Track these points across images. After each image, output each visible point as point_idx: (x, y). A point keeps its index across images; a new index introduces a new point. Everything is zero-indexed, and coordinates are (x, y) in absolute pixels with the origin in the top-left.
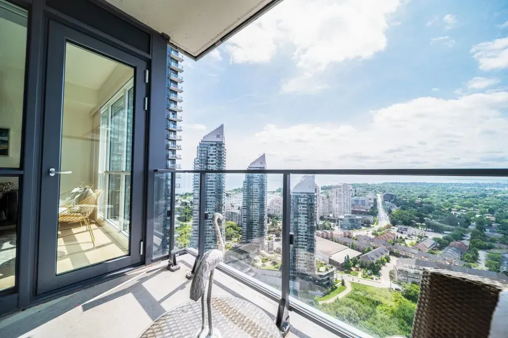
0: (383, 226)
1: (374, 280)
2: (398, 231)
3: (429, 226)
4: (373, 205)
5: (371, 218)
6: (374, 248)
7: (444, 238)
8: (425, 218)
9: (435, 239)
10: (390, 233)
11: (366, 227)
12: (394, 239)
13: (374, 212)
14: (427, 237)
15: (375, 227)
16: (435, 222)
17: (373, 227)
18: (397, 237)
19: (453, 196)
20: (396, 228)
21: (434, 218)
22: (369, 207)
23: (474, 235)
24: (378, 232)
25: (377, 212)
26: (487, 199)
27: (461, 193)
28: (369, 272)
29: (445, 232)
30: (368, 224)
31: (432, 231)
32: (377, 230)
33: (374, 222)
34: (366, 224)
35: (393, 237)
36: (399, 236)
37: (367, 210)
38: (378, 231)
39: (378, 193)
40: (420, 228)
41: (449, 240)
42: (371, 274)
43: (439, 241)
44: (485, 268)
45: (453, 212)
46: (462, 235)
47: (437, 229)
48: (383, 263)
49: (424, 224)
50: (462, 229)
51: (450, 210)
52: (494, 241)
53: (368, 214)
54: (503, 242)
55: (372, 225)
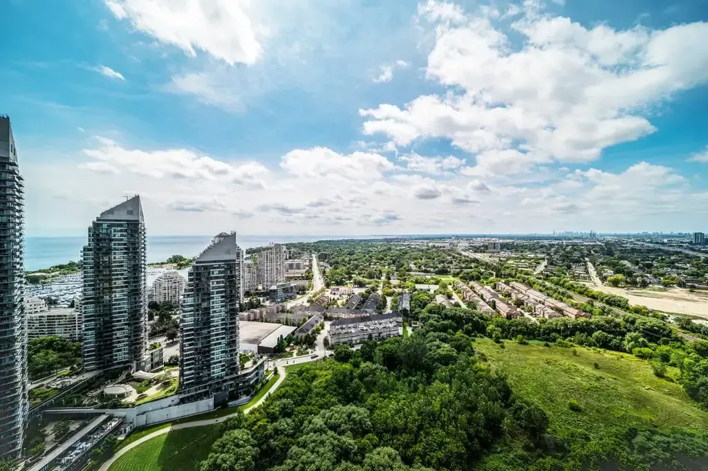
0: (318, 291)
1: (310, 354)
2: (331, 293)
3: (355, 283)
4: (308, 268)
5: (306, 283)
6: (310, 317)
7: (366, 292)
8: (353, 275)
9: (360, 294)
10: (325, 297)
11: (302, 294)
12: (328, 302)
13: (309, 277)
14: (354, 293)
15: (310, 293)
16: (360, 278)
18: (331, 300)
19: (372, 252)
20: (330, 290)
21: (359, 274)
22: (304, 271)
23: (384, 283)
24: (313, 299)
25: (312, 276)
26: (392, 251)
28: (304, 346)
29: (366, 286)
30: (302, 291)
31: (358, 287)
32: (312, 295)
33: (309, 287)
35: (327, 300)
36: (332, 298)
37: (302, 274)
38: (314, 297)
39: (314, 253)
40: (349, 286)
41: (368, 292)
42: (307, 349)
43: (362, 295)
44: (391, 312)
45: (372, 266)
46: (377, 286)
47: (361, 285)
48: (318, 331)
49: (352, 281)
50: (377, 280)
51: (370, 264)
52: (395, 287)
53: (303, 278)
54: (400, 287)
55: (307, 292)
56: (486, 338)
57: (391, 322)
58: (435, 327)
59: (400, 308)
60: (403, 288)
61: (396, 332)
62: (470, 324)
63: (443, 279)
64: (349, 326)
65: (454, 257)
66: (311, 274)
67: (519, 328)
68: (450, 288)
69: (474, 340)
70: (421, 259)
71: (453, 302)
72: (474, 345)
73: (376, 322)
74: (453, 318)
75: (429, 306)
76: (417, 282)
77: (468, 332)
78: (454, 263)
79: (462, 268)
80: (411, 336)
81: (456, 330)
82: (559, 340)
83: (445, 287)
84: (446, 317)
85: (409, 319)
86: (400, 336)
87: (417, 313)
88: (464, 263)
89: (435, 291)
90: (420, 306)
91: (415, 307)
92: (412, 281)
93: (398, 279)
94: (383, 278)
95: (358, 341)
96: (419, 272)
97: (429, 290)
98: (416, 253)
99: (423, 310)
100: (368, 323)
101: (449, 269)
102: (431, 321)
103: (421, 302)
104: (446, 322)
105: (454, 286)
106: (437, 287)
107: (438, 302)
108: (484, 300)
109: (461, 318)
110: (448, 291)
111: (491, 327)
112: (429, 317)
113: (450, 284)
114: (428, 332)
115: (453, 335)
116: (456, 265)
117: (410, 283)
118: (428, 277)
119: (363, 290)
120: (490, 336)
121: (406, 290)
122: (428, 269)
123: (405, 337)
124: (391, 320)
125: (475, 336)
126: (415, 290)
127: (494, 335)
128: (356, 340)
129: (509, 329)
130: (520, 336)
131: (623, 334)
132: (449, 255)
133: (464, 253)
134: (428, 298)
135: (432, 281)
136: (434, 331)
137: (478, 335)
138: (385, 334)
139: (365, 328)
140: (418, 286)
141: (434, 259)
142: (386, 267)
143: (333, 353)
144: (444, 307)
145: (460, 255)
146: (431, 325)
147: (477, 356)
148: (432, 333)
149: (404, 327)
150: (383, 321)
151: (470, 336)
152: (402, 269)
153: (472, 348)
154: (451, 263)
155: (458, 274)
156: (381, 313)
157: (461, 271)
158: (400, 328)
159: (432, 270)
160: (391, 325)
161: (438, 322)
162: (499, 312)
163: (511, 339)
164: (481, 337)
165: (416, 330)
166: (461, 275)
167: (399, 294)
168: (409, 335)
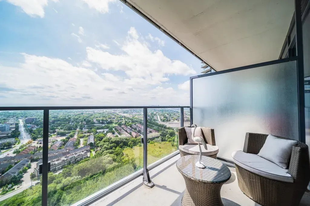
0: (25, 143)
1: (16, 189)
2: (37, 143)
3: (58, 134)
4: (14, 129)
5: (13, 140)
6: (16, 163)
7: (66, 138)
8: (56, 130)
9: (61, 140)
10: (32, 146)
11: (6, 149)
12: (35, 150)
13: (16, 134)
14: (57, 141)
15: (17, 147)
16: (62, 131)
17: (15, 147)
18: (37, 148)
19: (70, 115)
20: (36, 142)
21: (61, 129)
22: (10, 132)
23: (79, 132)
24: (20, 150)
25: (19, 134)
26: (83, 115)
27: (74, 113)
28: (9, 186)
29: (67, 135)
30: (9, 146)
31: (60, 136)
32: (18, 148)
33: (16, 142)
34: (7, 146)
35: (34, 149)
36: (38, 147)
37: (8, 134)
38: (20, 148)
39: (20, 119)
40: (53, 137)
41: (68, 138)
42: (12, 187)
43: (64, 141)
44: (83, 146)
45: (70, 123)
46: (74, 134)
47: (62, 134)
48: (25, 171)
49: (55, 134)
50: (74, 131)
51: (69, 123)
52: (85, 133)
53: (9, 137)
54: (88, 132)
55: (13, 146)
56: (128, 147)
57: (83, 152)
58: (107, 148)
59: (88, 143)
60: (90, 133)
61: (86, 156)
62: (122, 143)
63: (110, 126)
64: (53, 160)
65: (115, 116)
66: (18, 133)
67: (139, 140)
68: (114, 129)
69: (123, 150)
70: (100, 118)
71: (115, 135)
72: (123, 151)
73: (73, 153)
74: (115, 142)
75: (104, 139)
76: (98, 129)
77: (121, 147)
78: (115, 118)
79: (119, 120)
80: (95, 155)
81: (116, 147)
82: (151, 142)
83: (111, 129)
84: (112, 142)
85: (94, 147)
86: (88, 157)
87: (98, 144)
88: (119, 118)
89: (107, 132)
90: (99, 140)
91: (97, 141)
92: (95, 129)
93: (87, 129)
94: (78, 129)
95: (60, 168)
96: (99, 123)
97: (104, 132)
98: (97, 115)
99: (101, 142)
100: (68, 156)
101: (113, 121)
102: (105, 146)
103: (100, 138)
104: (112, 145)
105: (115, 128)
106: (107, 130)
107: (108, 137)
108: (127, 132)
109: (118, 141)
110: (113, 131)
111: (130, 142)
112: (104, 144)
113: (114, 128)
114: (103, 151)
115: (115, 149)
116: (116, 119)
117: (94, 130)
118: (103, 125)
119: (64, 138)
120: (129, 146)
121: (92, 134)
122: (103, 122)
123: (91, 157)
124: (83, 150)
125: (124, 148)
126: (97, 132)
127: (131, 146)
128: (59, 167)
129: (136, 142)
130: (139, 144)
131: (165, 136)
132: (113, 115)
133: (119, 114)
134: (103, 135)
135: (105, 127)
136: (106, 150)
137: (125, 147)
138: (79, 158)
139: (65, 159)
140: (98, 131)
141: (106, 117)
142: (80, 123)
143: (39, 181)
144: (111, 139)
145: (118, 115)
146: (105, 148)
147: (125, 155)
148: (106, 151)
149: (91, 152)
150: (78, 152)
151: (122, 148)
152: (90, 123)
153: (123, 153)
154: (114, 118)
155: (117, 123)
156: (77, 148)
157: (118, 122)
158: (88, 153)
159: (105, 122)
160: (83, 153)
161: (108, 145)
162: (132, 136)
163: (136, 145)
164: (126, 147)
165: (97, 152)
166: (118, 123)
167: (88, 136)
168: (94, 155)
